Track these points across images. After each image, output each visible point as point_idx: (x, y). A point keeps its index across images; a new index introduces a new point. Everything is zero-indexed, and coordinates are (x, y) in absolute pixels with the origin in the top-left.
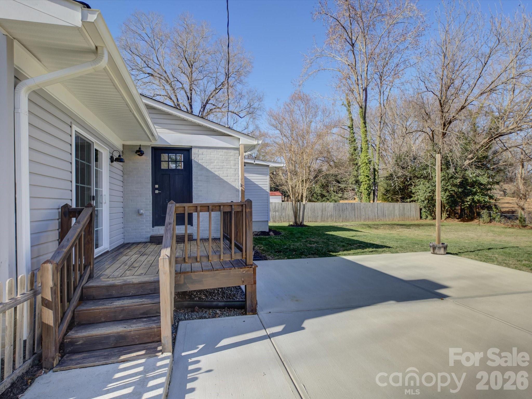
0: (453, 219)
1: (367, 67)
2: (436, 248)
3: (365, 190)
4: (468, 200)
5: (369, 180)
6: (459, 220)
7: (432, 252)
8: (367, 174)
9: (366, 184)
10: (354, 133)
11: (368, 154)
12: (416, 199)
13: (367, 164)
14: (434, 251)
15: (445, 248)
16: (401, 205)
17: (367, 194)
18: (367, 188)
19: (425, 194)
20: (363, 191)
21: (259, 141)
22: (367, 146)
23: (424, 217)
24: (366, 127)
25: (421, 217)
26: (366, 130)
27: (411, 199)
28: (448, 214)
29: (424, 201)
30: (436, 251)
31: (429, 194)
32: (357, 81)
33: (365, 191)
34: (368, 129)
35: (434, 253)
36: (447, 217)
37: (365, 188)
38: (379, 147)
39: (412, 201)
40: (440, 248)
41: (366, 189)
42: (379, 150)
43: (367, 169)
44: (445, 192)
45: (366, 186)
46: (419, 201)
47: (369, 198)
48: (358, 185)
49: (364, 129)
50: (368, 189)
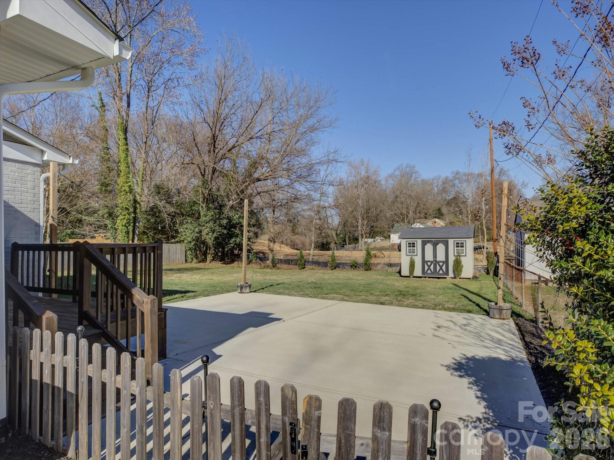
0: (217, 262)
1: (132, 67)
2: (243, 287)
3: (123, 226)
4: (232, 242)
5: (129, 214)
6: (222, 262)
7: (239, 291)
8: (127, 206)
9: (124, 219)
10: (109, 149)
11: (128, 181)
12: (182, 239)
13: (127, 193)
14: (241, 291)
15: (250, 286)
16: (166, 247)
17: (126, 232)
18: (125, 223)
19: (193, 234)
20: (120, 228)
21: (75, 160)
22: (127, 169)
23: (189, 260)
24: (127, 144)
25: (186, 261)
26: (127, 149)
27: (176, 240)
28: (213, 257)
29: (190, 242)
30: (244, 290)
31: (196, 235)
32: (117, 81)
33: (123, 228)
34: (130, 149)
35: (241, 293)
36: (212, 260)
37: (123, 224)
38: (143, 174)
39: (177, 242)
40: (246, 287)
41: (125, 226)
42: (143, 177)
43: (126, 200)
44: (213, 233)
45: (125, 221)
46: (186, 241)
47: (128, 237)
48: (113, 219)
49: (125, 147)
50: (127, 225)
